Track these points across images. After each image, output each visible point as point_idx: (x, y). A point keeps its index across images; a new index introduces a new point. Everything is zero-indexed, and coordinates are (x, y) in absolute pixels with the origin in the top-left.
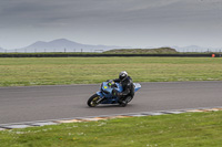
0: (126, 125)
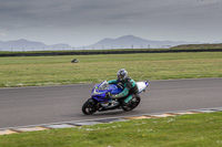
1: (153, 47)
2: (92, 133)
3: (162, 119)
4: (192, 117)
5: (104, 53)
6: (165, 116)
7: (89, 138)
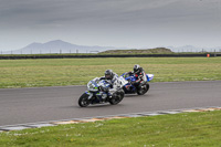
0: (123, 126)
1: (81, 52)
2: (20, 138)
4: (120, 122)
7: (16, 143)
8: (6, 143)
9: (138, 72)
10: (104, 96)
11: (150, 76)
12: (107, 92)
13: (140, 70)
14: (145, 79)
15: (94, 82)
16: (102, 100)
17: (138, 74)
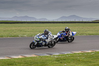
1: (84, 20)
2: (57, 58)
3: (89, 53)
5: (62, 23)
6: (90, 51)
7: (56, 61)
8: (51, 60)
9: (67, 31)
10: (44, 43)
11: (74, 33)
12: (45, 41)
13: (69, 30)
14: (71, 35)
15: (38, 36)
16: (43, 45)
17: (67, 32)
